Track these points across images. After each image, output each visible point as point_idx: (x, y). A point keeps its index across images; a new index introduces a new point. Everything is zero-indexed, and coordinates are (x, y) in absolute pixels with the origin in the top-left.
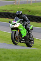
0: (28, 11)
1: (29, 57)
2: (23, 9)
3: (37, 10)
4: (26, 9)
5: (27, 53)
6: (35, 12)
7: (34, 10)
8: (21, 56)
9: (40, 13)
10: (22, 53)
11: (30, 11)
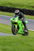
0: (10, 4)
1: (11, 42)
2: (6, 2)
3: (17, 3)
4: (8, 2)
5: (9, 39)
6: (16, 5)
7: (15, 3)
8: (4, 42)
9: (20, 6)
10: (5, 39)
11: (11, 4)
